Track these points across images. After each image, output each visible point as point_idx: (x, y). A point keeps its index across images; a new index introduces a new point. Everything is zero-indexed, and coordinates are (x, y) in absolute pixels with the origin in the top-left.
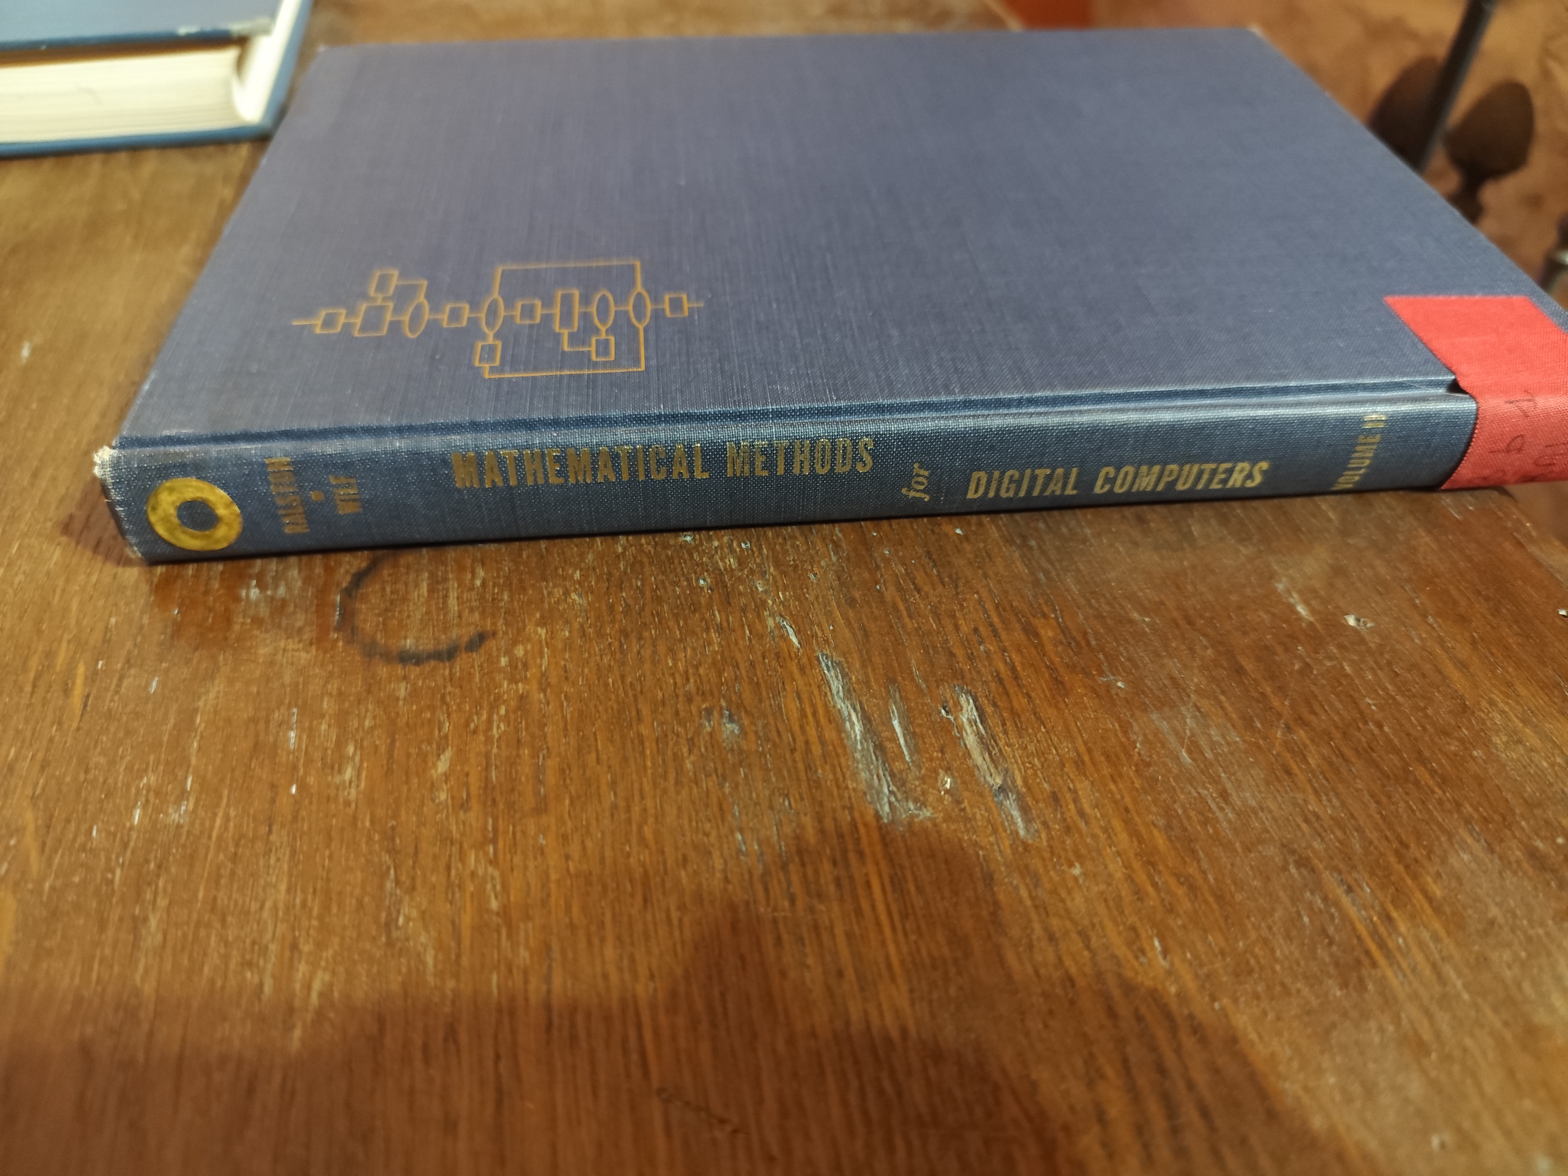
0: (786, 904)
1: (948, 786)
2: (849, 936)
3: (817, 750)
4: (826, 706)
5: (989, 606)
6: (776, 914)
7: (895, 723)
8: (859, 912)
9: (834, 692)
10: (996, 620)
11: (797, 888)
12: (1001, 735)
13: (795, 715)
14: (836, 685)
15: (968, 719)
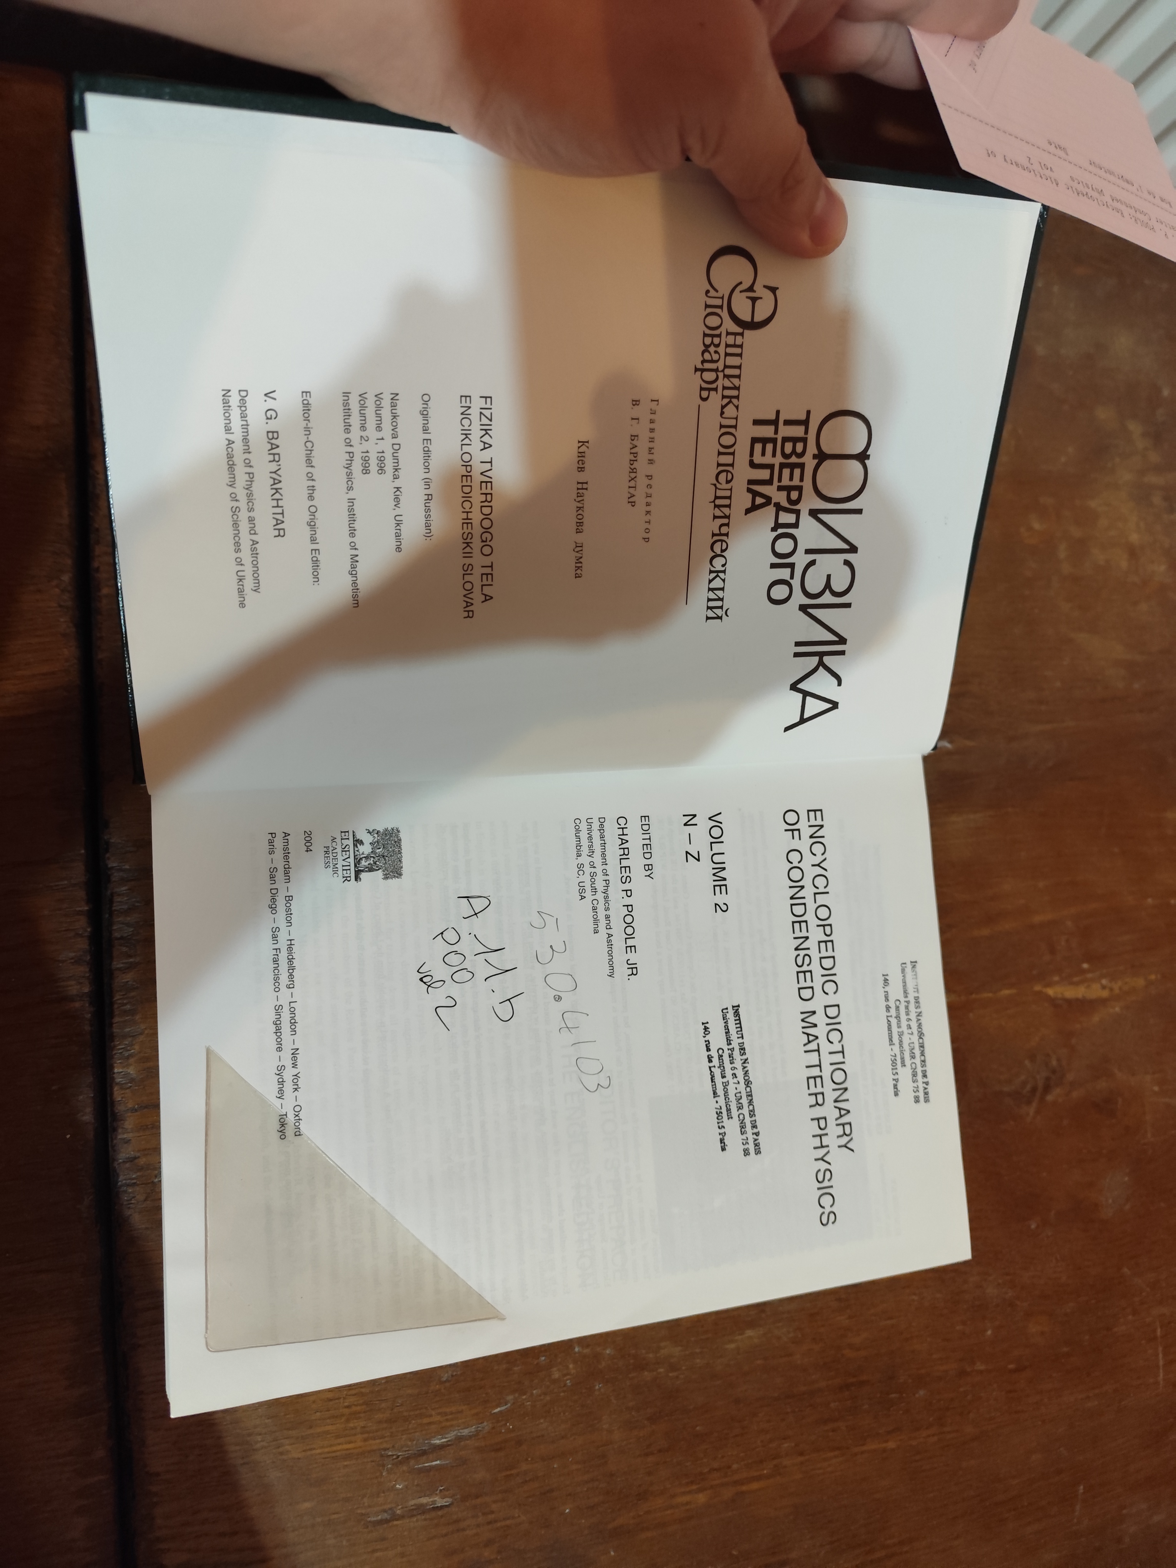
0: (346, 1404)
1: (398, 1486)
2: (327, 1432)
3: (425, 1421)
4: (452, 1426)
5: (508, 1522)
6: (342, 1399)
7: (438, 1462)
8: (338, 1437)
9: (461, 1431)
10: (499, 1524)
11: (354, 1409)
12: (423, 1517)
13: (448, 1410)
14: (466, 1432)
15: (436, 1501)
